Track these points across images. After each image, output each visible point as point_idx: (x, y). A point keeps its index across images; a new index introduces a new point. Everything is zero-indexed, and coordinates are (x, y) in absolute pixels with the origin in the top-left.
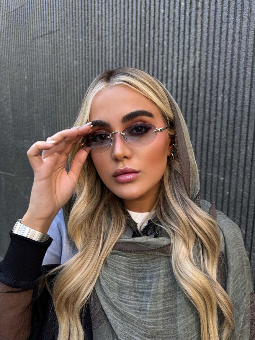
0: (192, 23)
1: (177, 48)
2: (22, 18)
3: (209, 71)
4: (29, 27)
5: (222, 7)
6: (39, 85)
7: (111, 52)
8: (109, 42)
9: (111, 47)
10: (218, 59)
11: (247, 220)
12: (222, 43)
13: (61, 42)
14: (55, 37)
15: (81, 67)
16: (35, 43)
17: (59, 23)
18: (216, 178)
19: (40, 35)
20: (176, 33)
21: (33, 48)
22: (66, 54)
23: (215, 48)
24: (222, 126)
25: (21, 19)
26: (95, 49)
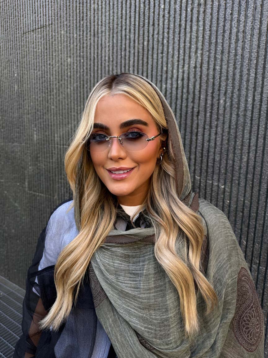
0: (194, 20)
1: (178, 46)
2: (11, 9)
3: (211, 73)
4: (20, 19)
5: (226, 4)
6: (30, 83)
7: (107, 49)
8: (105, 39)
9: (107, 45)
10: (220, 59)
11: (248, 230)
12: (225, 43)
13: (53, 37)
14: (47, 31)
15: (75, 65)
16: (26, 38)
17: (51, 16)
18: (216, 186)
19: (31, 29)
20: (177, 30)
21: (24, 43)
22: (60, 50)
23: (218, 47)
24: (223, 131)
25: (10, 11)
26: (90, 46)
